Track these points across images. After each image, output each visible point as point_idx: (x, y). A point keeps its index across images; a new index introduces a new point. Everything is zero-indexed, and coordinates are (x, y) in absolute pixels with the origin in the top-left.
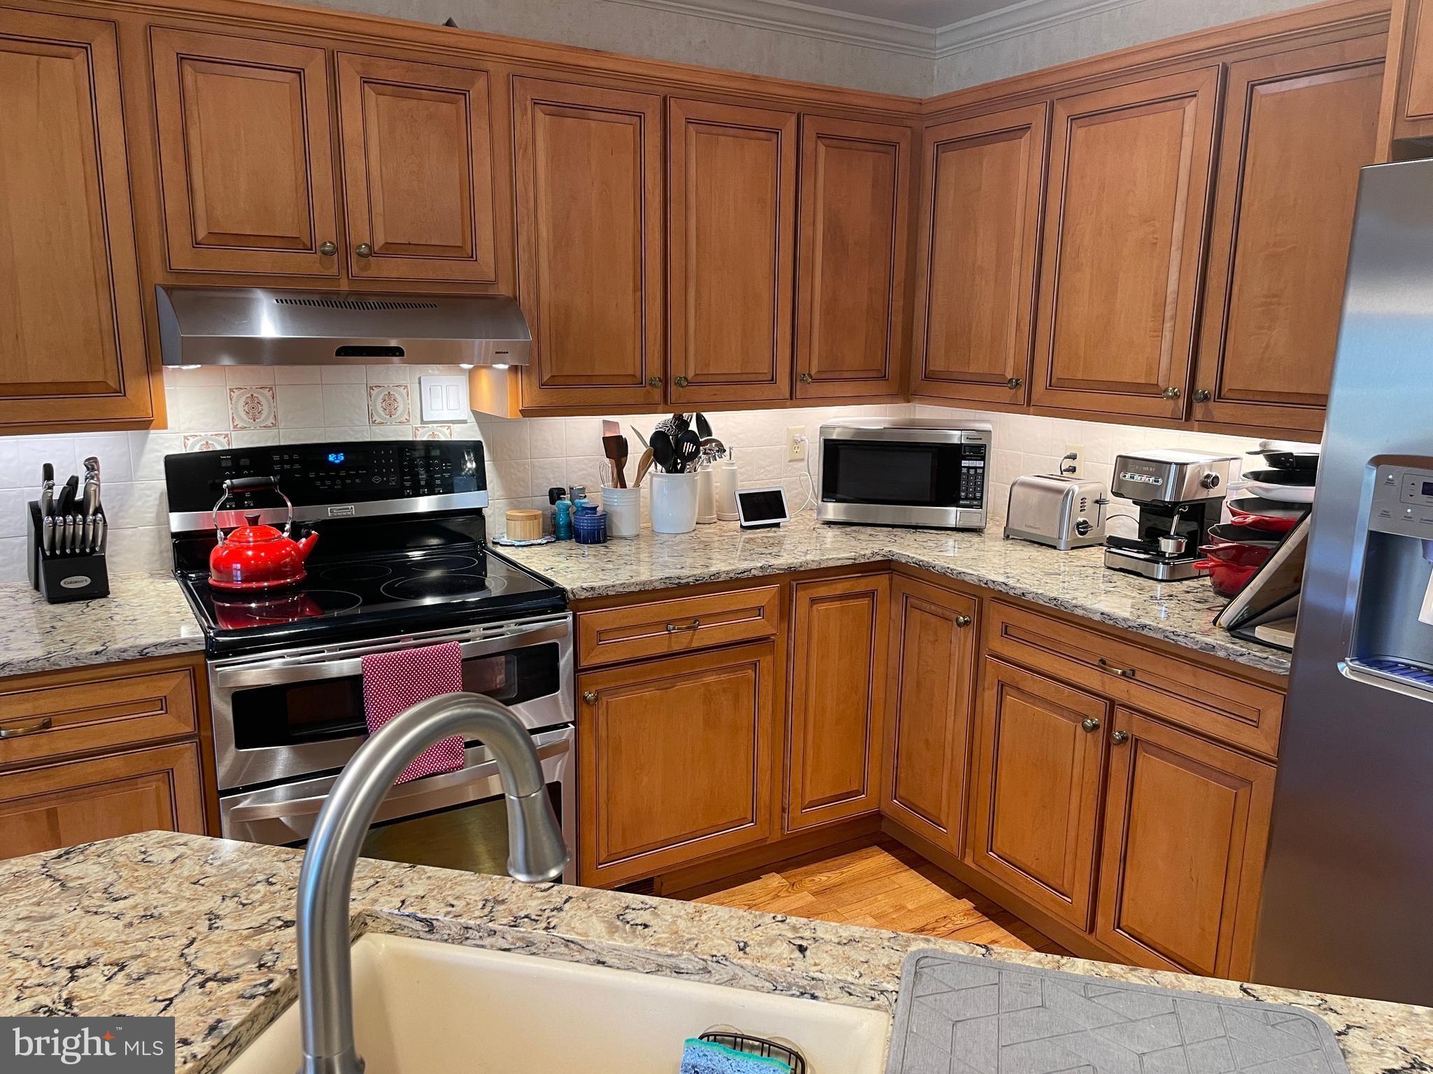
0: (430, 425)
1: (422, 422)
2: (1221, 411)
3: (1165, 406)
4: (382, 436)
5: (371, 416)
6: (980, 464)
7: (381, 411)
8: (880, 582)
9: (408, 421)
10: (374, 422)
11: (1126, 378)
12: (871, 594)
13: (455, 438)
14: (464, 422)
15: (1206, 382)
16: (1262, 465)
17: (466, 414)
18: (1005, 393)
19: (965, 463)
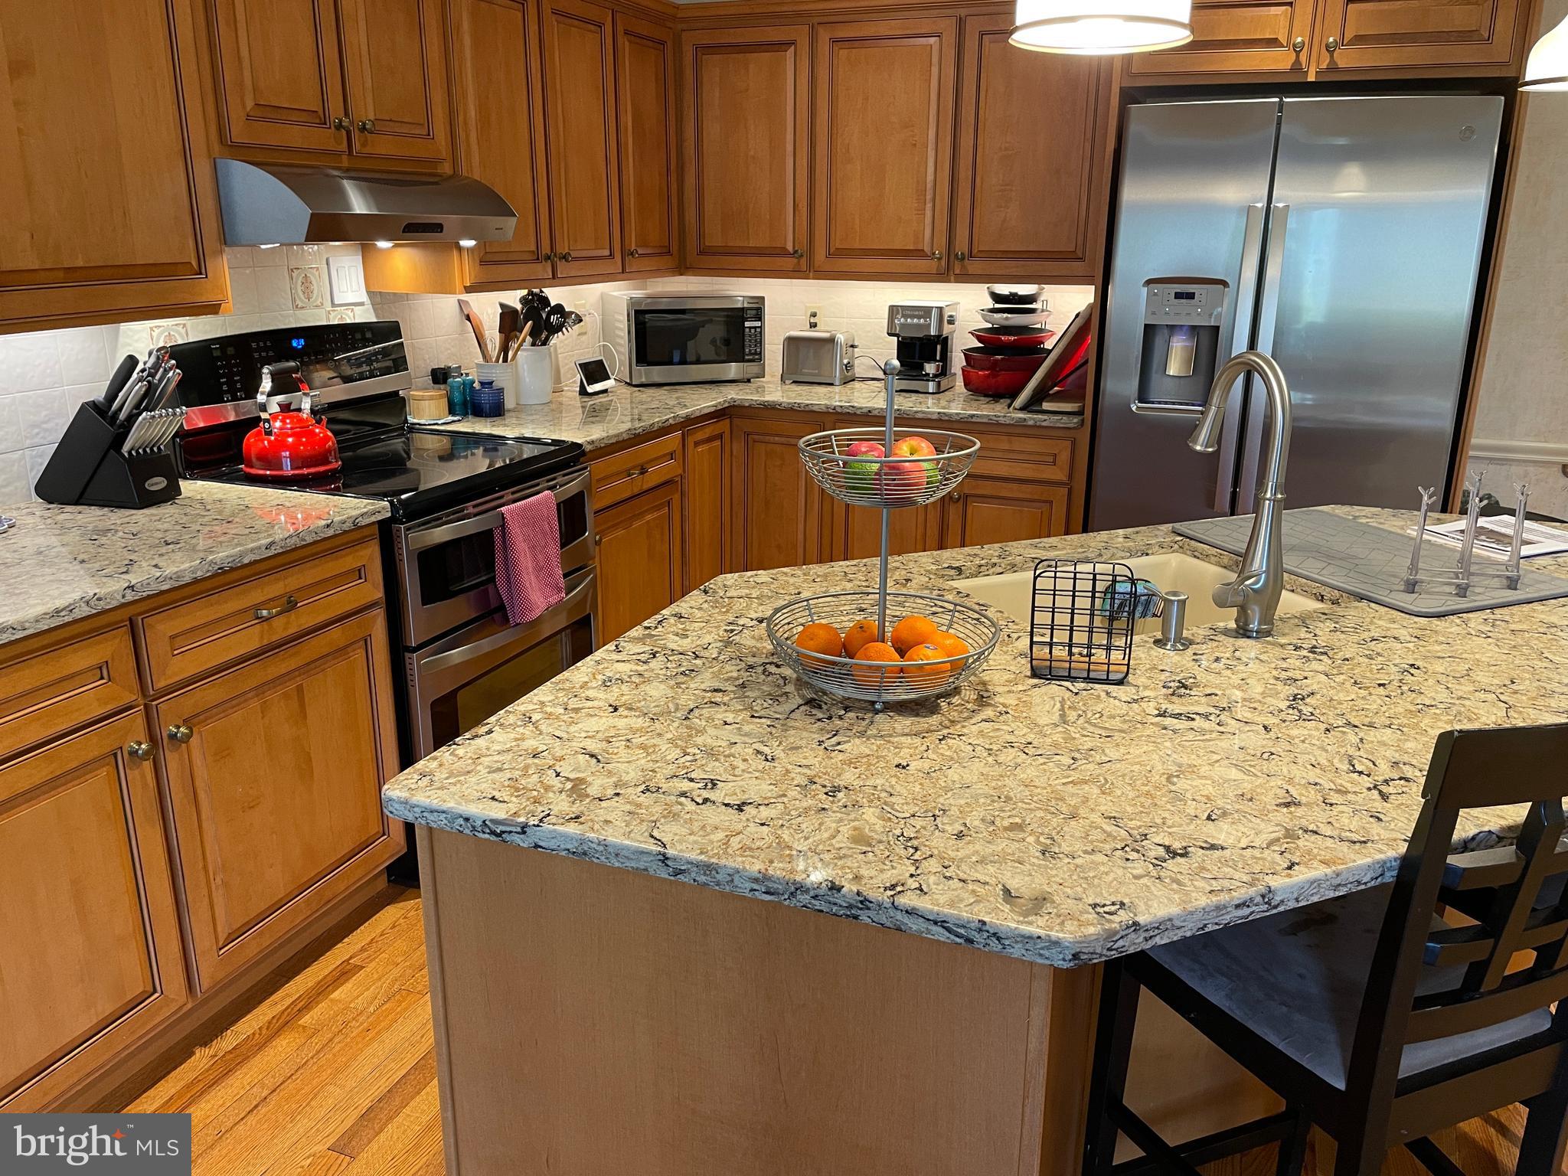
0: (338, 309)
1: (333, 304)
2: (974, 266)
3: (931, 265)
4: (305, 320)
5: (294, 300)
6: (758, 324)
7: (301, 293)
8: (724, 425)
9: (322, 304)
10: (297, 306)
11: (897, 246)
12: (720, 436)
13: (357, 321)
14: (362, 304)
15: (961, 246)
16: (990, 304)
17: (364, 297)
18: (789, 263)
19: (747, 324)
